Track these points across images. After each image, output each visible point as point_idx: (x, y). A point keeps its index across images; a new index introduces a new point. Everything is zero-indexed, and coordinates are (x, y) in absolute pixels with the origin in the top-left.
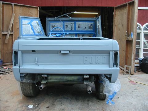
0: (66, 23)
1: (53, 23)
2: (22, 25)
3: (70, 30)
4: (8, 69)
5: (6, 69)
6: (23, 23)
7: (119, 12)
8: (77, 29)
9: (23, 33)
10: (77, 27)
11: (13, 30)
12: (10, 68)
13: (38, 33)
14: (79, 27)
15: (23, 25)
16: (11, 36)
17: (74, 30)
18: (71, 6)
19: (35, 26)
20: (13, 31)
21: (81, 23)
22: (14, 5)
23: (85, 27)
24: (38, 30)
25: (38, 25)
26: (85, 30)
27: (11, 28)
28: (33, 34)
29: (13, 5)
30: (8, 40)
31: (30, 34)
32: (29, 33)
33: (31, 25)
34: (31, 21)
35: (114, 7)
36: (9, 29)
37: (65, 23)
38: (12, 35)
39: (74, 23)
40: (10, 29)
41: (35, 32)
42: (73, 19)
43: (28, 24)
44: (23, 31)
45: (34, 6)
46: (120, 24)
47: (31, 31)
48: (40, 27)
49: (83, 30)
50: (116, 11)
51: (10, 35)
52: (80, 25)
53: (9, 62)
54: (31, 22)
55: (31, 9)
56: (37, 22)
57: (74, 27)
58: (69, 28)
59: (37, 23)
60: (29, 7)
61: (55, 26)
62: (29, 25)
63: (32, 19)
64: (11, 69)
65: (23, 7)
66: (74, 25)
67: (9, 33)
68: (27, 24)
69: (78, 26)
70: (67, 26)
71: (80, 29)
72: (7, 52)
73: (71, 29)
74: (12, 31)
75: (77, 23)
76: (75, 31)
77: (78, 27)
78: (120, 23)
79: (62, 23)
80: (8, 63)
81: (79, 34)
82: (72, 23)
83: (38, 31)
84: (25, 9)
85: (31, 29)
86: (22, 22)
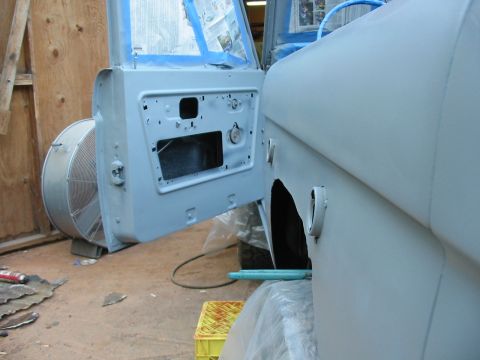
4: (25, 282)
5: (13, 281)
9: (136, 40)
11: (33, 63)
12: (36, 278)
13: (227, 45)
16: (20, 95)
20: (33, 69)
24: (226, 28)
27: (18, 52)
30: (7, 119)
32: (175, 45)
36: (8, 55)
38: (28, 89)
40: (13, 57)
41: (206, 37)
47: (187, 33)
48: (232, 7)
51: (17, 88)
53: (23, 234)
64: (43, 282)
67: (12, 78)
72: (9, 182)
74: (26, 68)
80: (15, 237)
83: (223, 34)
85: (182, 14)
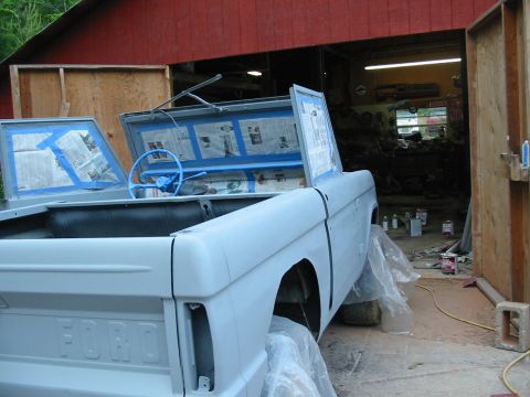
0: (200, 130)
1: (152, 132)
2: (11, 153)
3: (223, 154)
6: (15, 148)
7: (486, 48)
8: (251, 149)
9: (20, 184)
10: (247, 139)
13: (94, 177)
14: (255, 139)
15: (16, 154)
17: (237, 154)
18: (286, 47)
19: (75, 152)
21: (258, 121)
22: (66, 70)
23: (283, 139)
24: (93, 166)
25: (91, 147)
26: (285, 151)
28: (71, 183)
29: (61, 71)
31: (55, 186)
32: (50, 182)
33: (57, 151)
34: (55, 132)
35: (464, 30)
37: (196, 127)
39: (229, 124)
41: (78, 175)
42: (221, 108)
43: (41, 146)
44: (19, 176)
45: (150, 64)
46: (491, 103)
47: (61, 174)
48: (100, 154)
49: (278, 152)
50: (474, 48)
52: (257, 129)
54: (55, 138)
55: (138, 78)
56: (85, 133)
57: (234, 142)
58: (218, 148)
59: (85, 139)
60: (130, 71)
61: (159, 144)
62: (48, 152)
63: (58, 127)
65: (105, 75)
66: (232, 133)
68: (35, 147)
69: (252, 137)
70: (206, 139)
71: (265, 149)
73: (227, 152)
75: (244, 123)
76: (245, 158)
77: (254, 143)
78: (493, 99)
79: (184, 130)
81: (258, 170)
82: (222, 124)
83: (92, 171)
84: (113, 79)
85: (55, 164)
86: (10, 143)
